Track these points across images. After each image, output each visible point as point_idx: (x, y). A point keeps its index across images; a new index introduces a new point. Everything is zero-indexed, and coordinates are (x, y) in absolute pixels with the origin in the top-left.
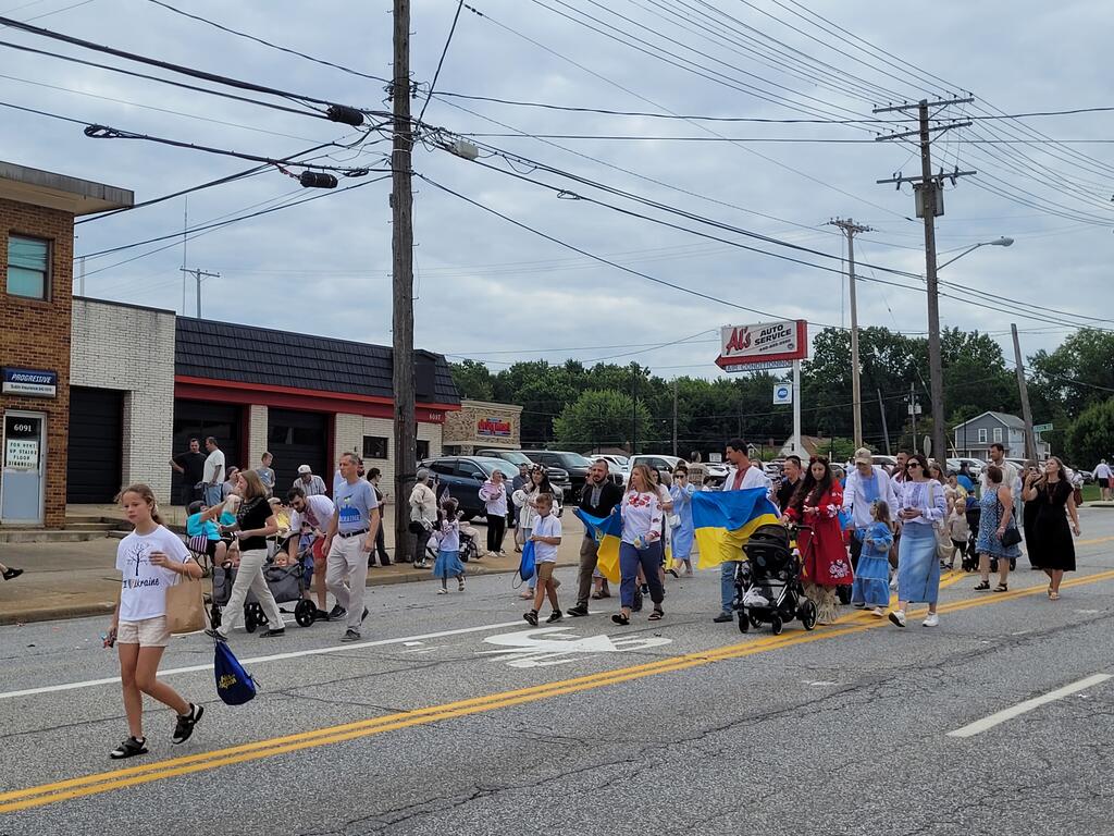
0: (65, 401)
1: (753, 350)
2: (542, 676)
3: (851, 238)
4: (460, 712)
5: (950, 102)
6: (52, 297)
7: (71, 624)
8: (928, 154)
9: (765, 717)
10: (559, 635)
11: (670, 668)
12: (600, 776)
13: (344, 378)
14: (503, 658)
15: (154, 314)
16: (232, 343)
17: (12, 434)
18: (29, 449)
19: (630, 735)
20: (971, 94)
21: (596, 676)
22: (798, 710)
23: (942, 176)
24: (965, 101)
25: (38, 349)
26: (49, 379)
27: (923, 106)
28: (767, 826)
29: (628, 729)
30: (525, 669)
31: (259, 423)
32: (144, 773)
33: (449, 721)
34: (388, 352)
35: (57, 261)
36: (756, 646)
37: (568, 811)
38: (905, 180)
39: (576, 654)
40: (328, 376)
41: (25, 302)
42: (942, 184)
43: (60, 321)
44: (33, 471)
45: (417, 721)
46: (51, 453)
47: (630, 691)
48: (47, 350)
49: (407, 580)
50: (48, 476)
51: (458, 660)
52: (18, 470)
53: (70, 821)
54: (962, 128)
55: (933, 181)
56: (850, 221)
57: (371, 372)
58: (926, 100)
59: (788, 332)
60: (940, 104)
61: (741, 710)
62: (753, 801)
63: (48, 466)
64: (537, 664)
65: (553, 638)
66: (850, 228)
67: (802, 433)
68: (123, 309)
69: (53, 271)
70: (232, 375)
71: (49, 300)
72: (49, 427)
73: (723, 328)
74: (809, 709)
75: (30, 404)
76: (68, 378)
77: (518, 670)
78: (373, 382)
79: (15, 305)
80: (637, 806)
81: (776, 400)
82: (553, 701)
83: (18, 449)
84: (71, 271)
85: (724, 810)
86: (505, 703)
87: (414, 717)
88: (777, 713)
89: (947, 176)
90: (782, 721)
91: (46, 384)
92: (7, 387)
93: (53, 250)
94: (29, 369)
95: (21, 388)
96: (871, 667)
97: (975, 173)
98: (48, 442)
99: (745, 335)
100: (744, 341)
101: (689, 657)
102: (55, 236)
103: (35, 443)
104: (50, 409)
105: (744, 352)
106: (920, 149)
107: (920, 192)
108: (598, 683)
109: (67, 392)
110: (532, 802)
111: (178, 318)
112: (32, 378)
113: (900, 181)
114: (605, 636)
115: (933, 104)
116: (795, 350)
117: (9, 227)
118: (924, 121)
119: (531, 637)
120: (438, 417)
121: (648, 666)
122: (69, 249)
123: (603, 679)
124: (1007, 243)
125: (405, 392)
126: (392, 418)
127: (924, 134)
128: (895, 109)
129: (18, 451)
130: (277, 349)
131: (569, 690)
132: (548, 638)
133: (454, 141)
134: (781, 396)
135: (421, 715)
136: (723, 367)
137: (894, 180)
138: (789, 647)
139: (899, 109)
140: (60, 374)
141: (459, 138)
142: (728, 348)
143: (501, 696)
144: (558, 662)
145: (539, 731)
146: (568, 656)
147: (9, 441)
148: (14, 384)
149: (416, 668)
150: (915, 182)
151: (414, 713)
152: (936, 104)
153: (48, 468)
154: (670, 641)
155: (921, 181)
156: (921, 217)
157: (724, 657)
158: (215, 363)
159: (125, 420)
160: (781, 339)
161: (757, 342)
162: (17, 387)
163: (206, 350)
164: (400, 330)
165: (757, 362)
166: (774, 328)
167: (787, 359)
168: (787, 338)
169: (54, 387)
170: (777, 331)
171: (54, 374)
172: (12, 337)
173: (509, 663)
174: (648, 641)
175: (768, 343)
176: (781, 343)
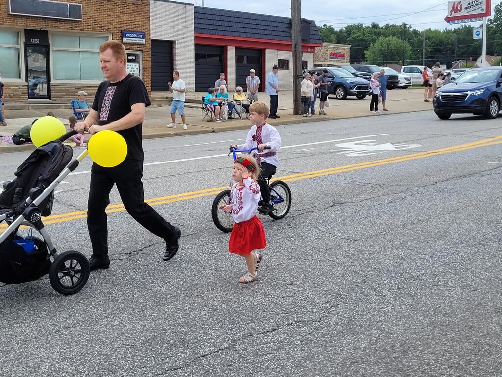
0: (148, 45)
1: (463, 13)
2: (361, 160)
4: (325, 174)
7: (157, 140)
9: (465, 176)
10: (369, 143)
11: (420, 157)
12: (388, 199)
13: (268, 33)
14: (343, 152)
15: (184, 5)
16: (218, 18)
18: (135, 67)
19: (402, 183)
21: (386, 160)
22: (481, 173)
25: (136, 23)
26: (142, 36)
28: (465, 219)
29: (401, 180)
30: (354, 157)
31: (231, 54)
32: (193, 195)
33: (320, 177)
34: (289, 20)
37: (374, 212)
39: (377, 151)
40: (262, 32)
43: (145, 10)
45: (306, 177)
46: (144, 69)
47: (402, 166)
48: (140, 23)
49: (299, 122)
51: (323, 153)
53: (165, 211)
57: (280, 29)
59: (481, 3)
61: (453, 174)
62: (458, 210)
64: (358, 155)
67: (487, 54)
68: (171, 4)
70: (219, 33)
72: (143, 57)
73: (449, 3)
74: (486, 173)
75: (135, 47)
76: (150, 35)
77: (351, 157)
78: (282, 34)
80: (405, 211)
81: (475, 37)
82: (366, 170)
83: (130, 67)
85: (445, 213)
86: (345, 170)
87: (305, 175)
88: (471, 175)
90: (473, 178)
91: (140, 38)
92: (125, 40)
94: (133, 32)
95: (131, 40)
98: (143, 64)
99: (459, 6)
100: (459, 8)
101: (429, 152)
103: (137, 64)
104: (143, 49)
105: (459, 14)
108: (387, 162)
109: (149, 42)
110: (358, 208)
111: (195, 7)
112: (134, 36)
114: (390, 144)
116: (485, 12)
119: (356, 144)
120: (311, 50)
121: (410, 156)
123: (389, 161)
125: (297, 37)
126: (291, 51)
129: (130, 68)
130: (239, 20)
131: (373, 165)
132: (364, 145)
134: (477, 35)
135: (307, 175)
136: (448, 21)
138: (477, 148)
140: (146, 34)
142: (451, 12)
143: (343, 167)
145: (360, 181)
146: (373, 152)
148: (128, 38)
149: (304, 156)
151: (304, 174)
153: (143, 75)
154: (420, 146)
157: (446, 152)
158: (211, 27)
159: (174, 54)
160: (478, 7)
161: (466, 9)
162: (128, 40)
163: (207, 22)
164: (294, 8)
165: (465, 19)
166: (474, 2)
167: (480, 17)
168: (480, 6)
169: (144, 39)
170: (476, 3)
171: (143, 34)
172: (125, 17)
173: (346, 154)
174: (410, 146)
175: (471, 9)
176: (477, 9)
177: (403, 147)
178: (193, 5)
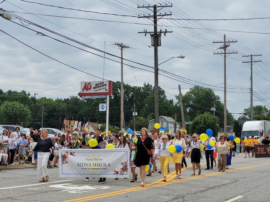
1: (92, 91)
3: (122, 50)
5: (165, 6)
8: (156, 24)
10: (71, 185)
20: (172, 4)
23: (161, 32)
24: (170, 6)
27: (155, 7)
36: (137, 189)
38: (148, 33)
42: (161, 35)
54: (168, 16)
55: (158, 34)
56: (122, 44)
58: (156, 5)
59: (105, 85)
60: (161, 7)
64: (77, 192)
65: (72, 186)
66: (122, 47)
73: (82, 83)
77: (73, 193)
81: (100, 110)
89: (162, 32)
96: (176, 194)
97: (172, 32)
99: (89, 85)
100: (89, 87)
101: (121, 191)
105: (89, 92)
106: (153, 22)
107: (153, 37)
108: (103, 197)
113: (146, 33)
114: (88, 186)
115: (158, 7)
116: (108, 91)
118: (155, 13)
123: (102, 196)
124: (183, 57)
127: (155, 17)
128: (145, 7)
133: (4, 13)
136: (81, 96)
137: (144, 32)
139: (147, 7)
141: (5, 12)
142: (83, 90)
144: (83, 192)
150: (151, 34)
152: (160, 7)
154: (109, 187)
155: (154, 34)
156: (153, 46)
157: (131, 191)
160: (103, 87)
161: (94, 88)
165: (94, 95)
166: (100, 83)
167: (105, 95)
168: (105, 87)
170: (101, 84)
173: (68, 192)
174: (103, 187)
175: (98, 89)
176: (103, 89)
177: (100, 188)
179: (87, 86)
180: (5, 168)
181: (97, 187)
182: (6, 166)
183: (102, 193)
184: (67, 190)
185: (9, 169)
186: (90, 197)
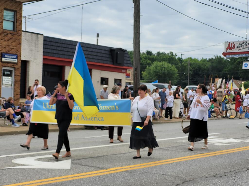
0: (20, 64)
1: (236, 50)
6: (16, 30)
10: (217, 138)
15: (37, 35)
16: (60, 45)
17: (4, 75)
18: (9, 80)
25: (12, 47)
26: (15, 57)
31: (68, 72)
35: (18, 18)
41: (8, 32)
43: (18, 38)
44: (10, 87)
46: (16, 81)
48: (15, 48)
50: (15, 89)
52: (6, 86)
59: (248, 44)
63: (15, 85)
69: (16, 21)
70: (61, 56)
71: (15, 30)
72: (15, 73)
73: (225, 42)
75: (9, 65)
76: (21, 57)
79: (5, 32)
81: (244, 68)
83: (6, 79)
84: (22, 21)
91: (14, 59)
92: (4, 59)
93: (16, 15)
94: (10, 54)
98: (15, 78)
99: (233, 45)
100: (233, 47)
102: (17, 10)
103: (11, 78)
104: (16, 67)
105: (233, 51)
108: (247, 149)
109: (20, 61)
111: (45, 37)
112: (10, 57)
117: (4, 7)
120: (124, 71)
122: (21, 14)
136: (225, 56)
140: (18, 56)
142: (227, 49)
146: (229, 143)
147: (4, 77)
148: (6, 58)
158: (55, 52)
159: (27, 71)
160: (246, 46)
161: (237, 47)
162: (6, 60)
163: (52, 47)
164: (136, 43)
165: (237, 54)
167: (248, 54)
168: (248, 46)
169: (16, 60)
170: (245, 44)
171: (17, 55)
172: (5, 43)
173: (214, 144)
174: (247, 140)
175: (241, 48)
176: (246, 48)
177: (244, 141)
178: (42, 35)
179: (230, 46)
180: (156, 122)
181: (241, 140)
182: (157, 120)
183: (246, 146)
184: (213, 143)
185: (159, 123)
186: (234, 149)
